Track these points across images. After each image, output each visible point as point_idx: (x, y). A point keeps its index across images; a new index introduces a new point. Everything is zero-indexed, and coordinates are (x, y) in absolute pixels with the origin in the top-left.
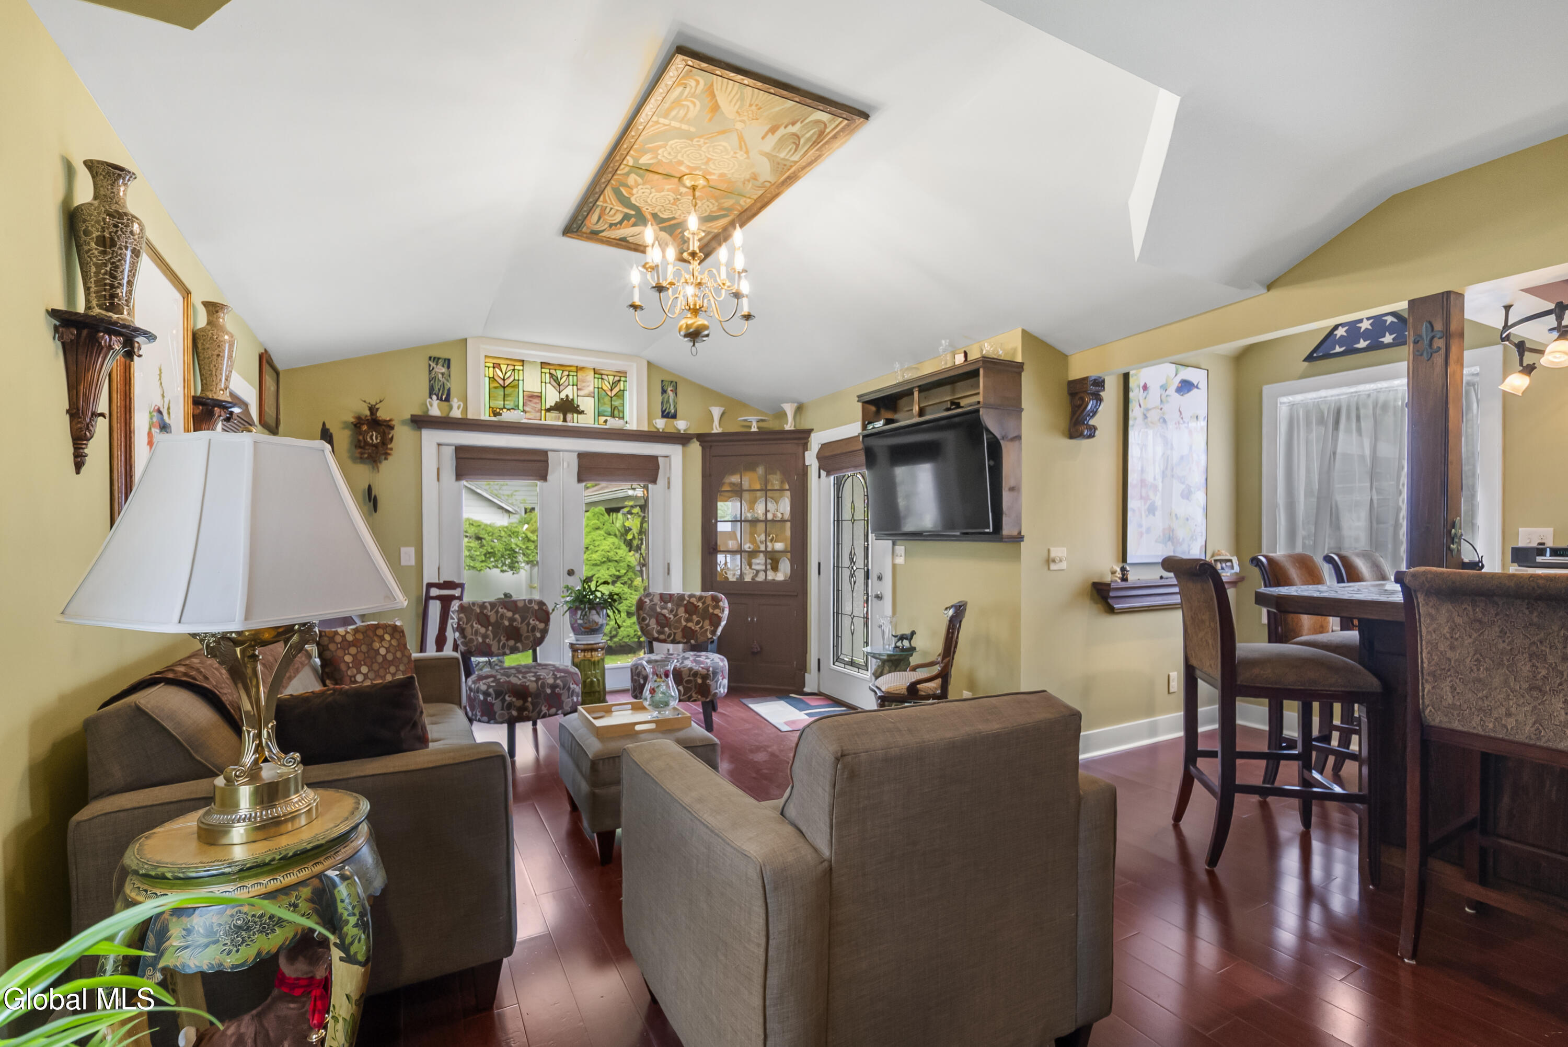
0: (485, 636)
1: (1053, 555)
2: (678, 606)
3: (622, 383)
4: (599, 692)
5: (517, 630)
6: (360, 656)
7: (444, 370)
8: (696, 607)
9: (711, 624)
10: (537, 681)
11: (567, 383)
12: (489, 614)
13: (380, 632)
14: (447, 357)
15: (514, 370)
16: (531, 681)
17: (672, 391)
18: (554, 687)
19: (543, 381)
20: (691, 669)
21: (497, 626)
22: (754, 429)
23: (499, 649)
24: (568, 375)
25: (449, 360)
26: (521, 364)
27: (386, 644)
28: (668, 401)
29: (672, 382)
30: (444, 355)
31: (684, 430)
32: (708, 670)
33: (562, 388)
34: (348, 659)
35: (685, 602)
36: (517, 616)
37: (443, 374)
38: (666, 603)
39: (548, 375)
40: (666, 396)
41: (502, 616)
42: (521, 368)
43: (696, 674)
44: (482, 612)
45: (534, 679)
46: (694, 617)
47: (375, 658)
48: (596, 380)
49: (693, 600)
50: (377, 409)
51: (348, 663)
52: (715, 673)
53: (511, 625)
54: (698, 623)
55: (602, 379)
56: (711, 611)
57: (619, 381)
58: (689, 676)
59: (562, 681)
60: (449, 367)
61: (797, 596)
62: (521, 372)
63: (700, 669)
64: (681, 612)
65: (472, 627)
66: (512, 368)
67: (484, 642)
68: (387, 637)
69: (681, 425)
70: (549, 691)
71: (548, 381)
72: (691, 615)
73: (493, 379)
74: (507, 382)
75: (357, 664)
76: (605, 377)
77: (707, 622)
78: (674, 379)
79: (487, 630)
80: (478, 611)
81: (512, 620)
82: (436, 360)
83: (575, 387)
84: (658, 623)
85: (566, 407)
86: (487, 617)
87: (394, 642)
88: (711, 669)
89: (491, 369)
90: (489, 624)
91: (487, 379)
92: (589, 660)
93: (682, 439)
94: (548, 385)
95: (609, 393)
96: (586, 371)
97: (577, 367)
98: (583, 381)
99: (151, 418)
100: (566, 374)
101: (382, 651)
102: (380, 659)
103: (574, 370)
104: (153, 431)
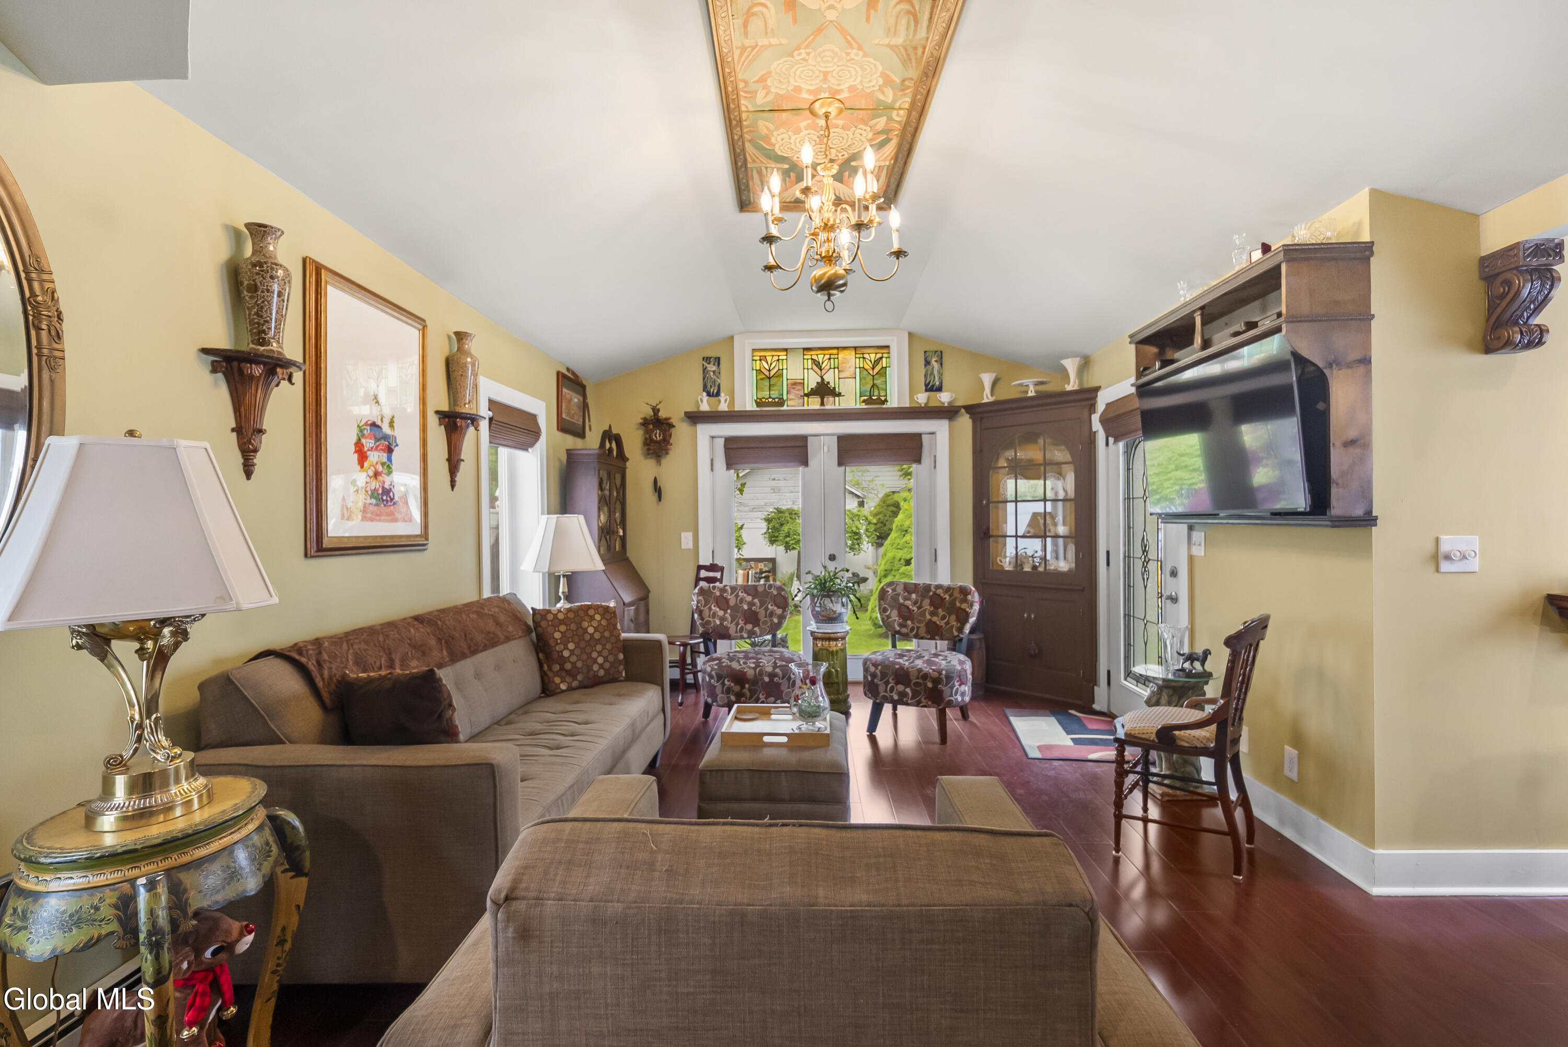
0: (723, 619)
1: (1445, 548)
2: (923, 597)
3: (884, 359)
4: (838, 683)
5: (756, 614)
6: (569, 634)
7: (714, 368)
8: (943, 599)
9: (958, 620)
10: (755, 669)
11: (828, 367)
12: (729, 597)
13: (591, 612)
14: (718, 355)
15: (778, 360)
16: (750, 668)
17: (936, 361)
18: (772, 675)
19: (806, 367)
20: (920, 670)
21: (736, 609)
22: (1031, 393)
23: (736, 632)
24: (830, 359)
25: (719, 359)
26: (785, 353)
27: (595, 624)
28: (932, 373)
29: (936, 352)
30: (713, 354)
31: (949, 403)
32: (940, 674)
33: (824, 372)
34: (557, 635)
35: (931, 593)
36: (756, 601)
37: (714, 372)
38: (910, 593)
39: (810, 361)
40: (929, 367)
41: (742, 600)
42: (785, 357)
43: (925, 676)
44: (722, 596)
45: (753, 665)
46: (940, 610)
47: (583, 636)
48: (857, 360)
49: (940, 591)
50: (658, 410)
51: (557, 639)
52: (949, 678)
53: (750, 609)
54: (943, 618)
55: (864, 358)
56: (958, 604)
57: (881, 358)
58: (918, 678)
59: (781, 670)
60: (719, 365)
61: (1083, 590)
62: (785, 361)
63: (931, 671)
64: (926, 604)
65: (710, 609)
66: (777, 358)
67: (721, 624)
68: (598, 617)
69: (945, 398)
70: (767, 679)
71: (810, 367)
72: (936, 608)
73: (759, 371)
74: (772, 373)
75: (565, 640)
76: (865, 356)
77: (953, 617)
78: (939, 348)
79: (726, 612)
80: (718, 594)
81: (751, 604)
82: (707, 359)
83: (836, 370)
84: (900, 615)
85: (823, 390)
86: (727, 601)
87: (604, 622)
88: (944, 672)
89: (758, 362)
90: (728, 607)
91: (755, 371)
92: (827, 650)
93: (949, 413)
94: (811, 371)
95: (871, 372)
96: (846, 352)
97: (838, 348)
98: (843, 363)
99: (361, 431)
100: (828, 356)
101: (591, 630)
102: (587, 637)
103: (835, 351)
104: (363, 441)
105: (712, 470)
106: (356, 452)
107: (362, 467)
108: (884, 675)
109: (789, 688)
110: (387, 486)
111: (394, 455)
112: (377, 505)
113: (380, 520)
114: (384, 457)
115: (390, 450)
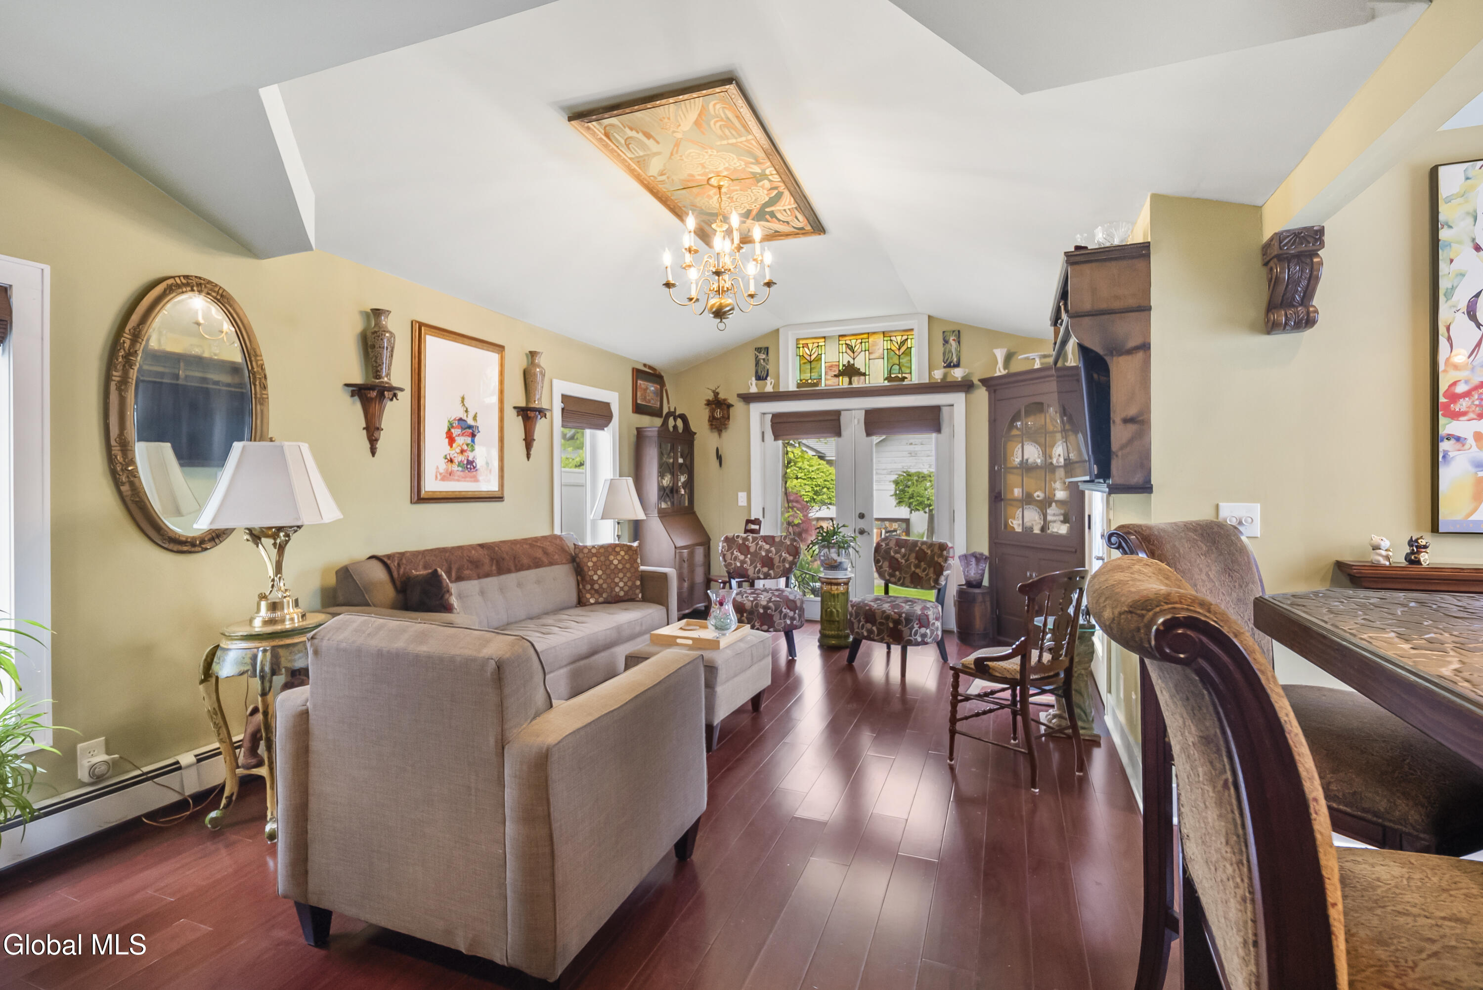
0: (743, 562)
1: (1224, 514)
2: (911, 550)
3: (909, 340)
4: (838, 622)
5: (771, 559)
6: (599, 564)
7: (764, 356)
8: (925, 553)
9: (935, 572)
10: (752, 602)
11: (860, 350)
12: (749, 545)
13: (618, 549)
14: (766, 345)
15: (818, 346)
16: (749, 600)
17: (954, 340)
18: (766, 608)
19: (841, 351)
20: (884, 612)
21: (755, 555)
22: (1037, 366)
23: (754, 573)
24: (861, 343)
25: (767, 348)
26: (823, 340)
27: (619, 558)
28: (950, 351)
29: (954, 331)
30: (763, 344)
31: (962, 378)
32: (900, 616)
33: (856, 354)
34: (590, 564)
35: (917, 548)
36: (773, 549)
37: (764, 359)
38: (900, 547)
39: (844, 346)
40: (948, 346)
41: (761, 548)
42: (823, 344)
43: (888, 617)
44: (744, 543)
45: (752, 599)
46: (922, 563)
47: (609, 566)
48: (885, 342)
49: (924, 547)
50: (718, 394)
51: (589, 567)
52: (908, 620)
53: (767, 555)
54: (924, 570)
55: (891, 340)
56: (936, 559)
57: (907, 339)
58: (882, 619)
59: (774, 605)
60: (767, 354)
61: (1076, 552)
62: (823, 347)
63: (893, 613)
64: (912, 559)
65: (732, 553)
66: (817, 345)
67: (742, 566)
68: (622, 553)
69: (958, 374)
70: (761, 611)
71: (844, 351)
72: (920, 561)
73: (802, 357)
74: (813, 357)
75: (596, 568)
76: (892, 338)
77: (932, 570)
78: (956, 328)
79: (746, 557)
80: (741, 542)
81: (768, 551)
82: (759, 350)
83: (867, 352)
84: (890, 567)
85: (850, 371)
86: (748, 547)
87: (626, 557)
88: (904, 615)
89: (801, 349)
90: (748, 552)
91: (798, 357)
92: (830, 593)
93: (966, 386)
94: (845, 354)
95: (897, 353)
96: (876, 336)
97: (868, 333)
98: (873, 345)
99: (451, 424)
100: (860, 341)
101: (615, 562)
102: (612, 567)
103: (866, 336)
104: (453, 430)
105: (763, 440)
106: (447, 437)
107: (451, 446)
108: (857, 615)
109: (780, 619)
110: (470, 459)
111: (476, 439)
112: (462, 471)
113: (465, 481)
114: (469, 440)
115: (473, 435)
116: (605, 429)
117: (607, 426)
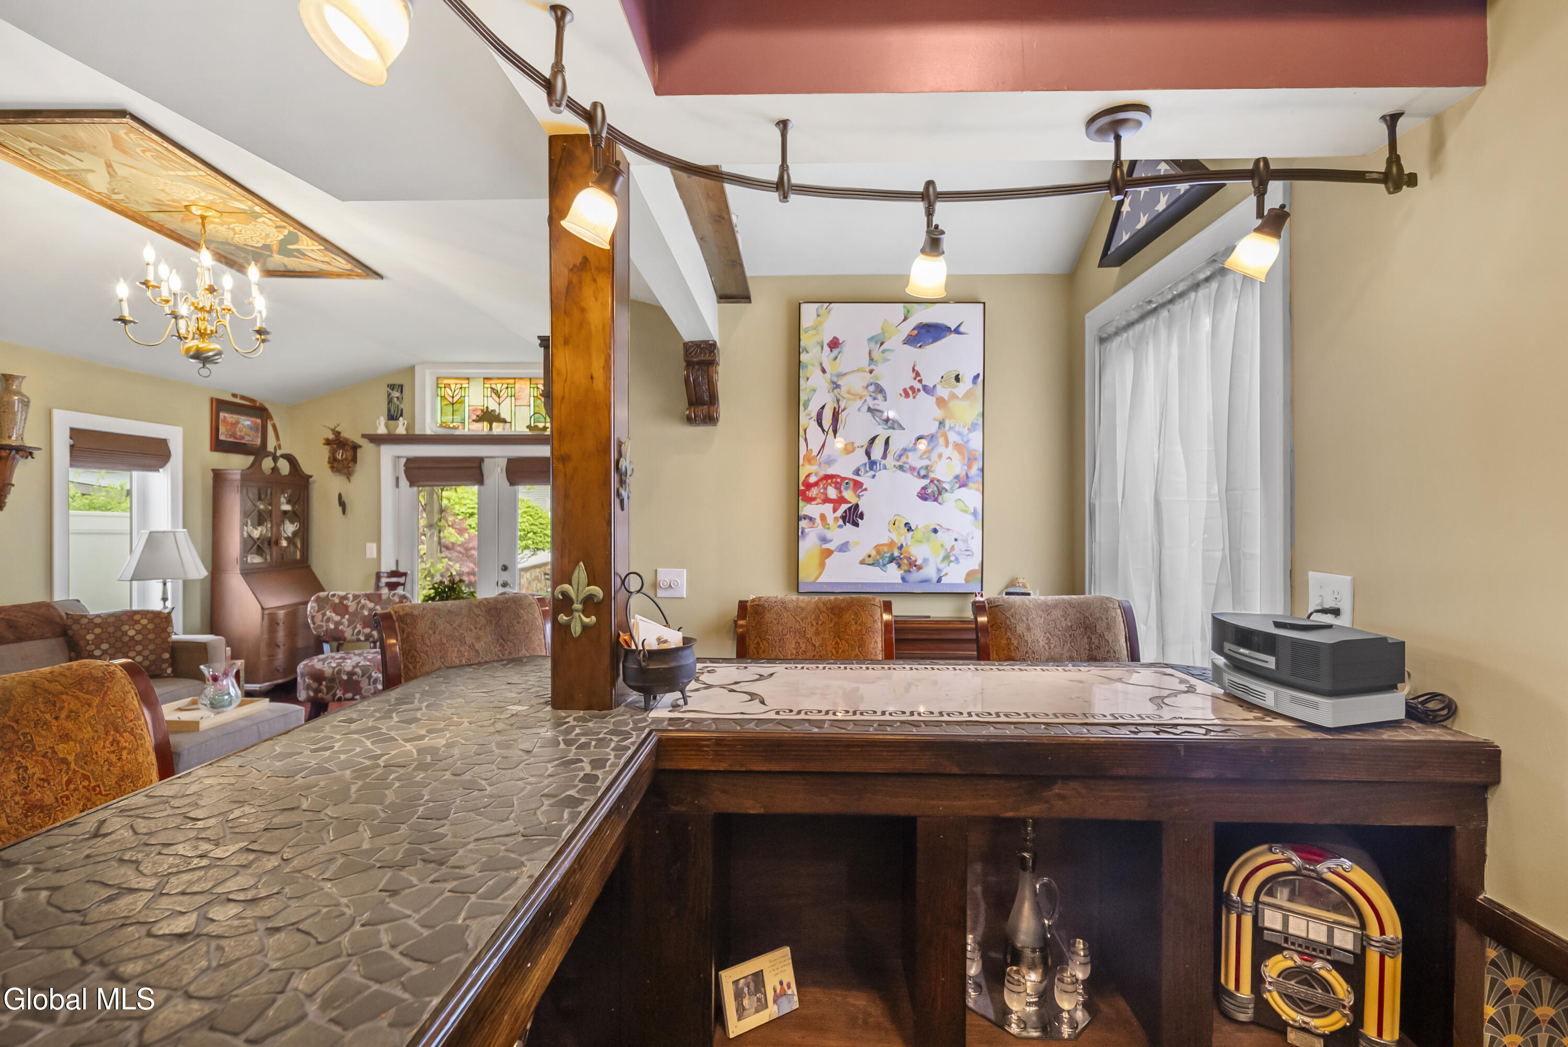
0: (337, 624)
7: (398, 394)
11: (505, 395)
12: (349, 604)
14: (401, 383)
15: (461, 388)
16: (330, 667)
18: (351, 674)
19: (486, 395)
21: (356, 615)
23: (354, 635)
24: (507, 388)
25: (402, 386)
26: (467, 382)
27: (139, 627)
30: (397, 381)
33: (502, 399)
34: (91, 637)
36: (379, 607)
37: (398, 398)
39: (489, 389)
41: (364, 607)
42: (467, 386)
44: (341, 603)
45: (334, 665)
47: (121, 637)
48: (532, 389)
50: (339, 432)
51: (88, 639)
53: (372, 615)
55: (537, 388)
59: (361, 670)
60: (402, 392)
62: (467, 389)
65: (326, 614)
66: (460, 386)
67: (338, 628)
68: (144, 621)
70: (345, 677)
71: (489, 395)
73: (443, 398)
74: (456, 399)
75: (98, 641)
76: (539, 386)
79: (344, 617)
80: (337, 601)
82: (392, 387)
83: (513, 398)
85: (492, 417)
86: (346, 607)
87: (151, 626)
89: (443, 389)
90: (346, 612)
91: (439, 398)
94: (490, 399)
96: (522, 382)
97: (515, 379)
98: (519, 392)
100: (505, 386)
101: (132, 633)
102: (126, 638)
103: (512, 381)
105: (397, 486)
109: (369, 684)
116: (161, 470)
117: (163, 466)
